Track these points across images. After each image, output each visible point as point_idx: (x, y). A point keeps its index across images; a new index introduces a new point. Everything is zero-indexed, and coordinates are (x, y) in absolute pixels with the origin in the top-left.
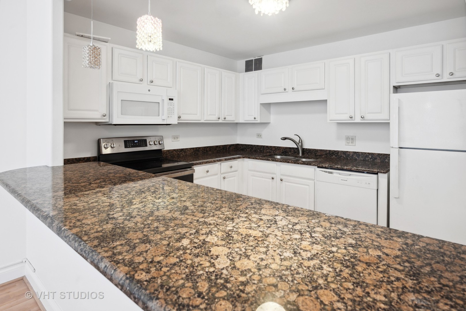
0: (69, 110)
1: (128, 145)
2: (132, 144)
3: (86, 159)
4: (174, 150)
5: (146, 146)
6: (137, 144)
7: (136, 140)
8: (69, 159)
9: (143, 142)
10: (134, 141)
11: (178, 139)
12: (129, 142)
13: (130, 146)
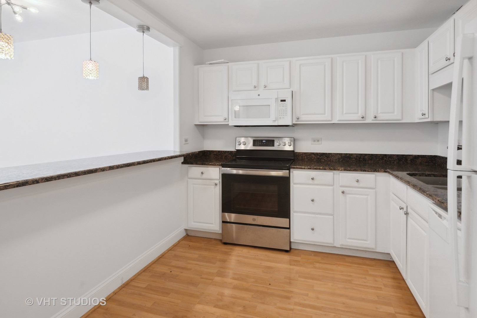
0: (204, 116)
1: (256, 144)
2: (260, 144)
3: (230, 152)
4: (313, 153)
5: (273, 145)
6: (265, 144)
7: (264, 140)
8: (219, 151)
9: (271, 142)
10: (262, 140)
11: (320, 142)
12: (257, 142)
13: (258, 145)
